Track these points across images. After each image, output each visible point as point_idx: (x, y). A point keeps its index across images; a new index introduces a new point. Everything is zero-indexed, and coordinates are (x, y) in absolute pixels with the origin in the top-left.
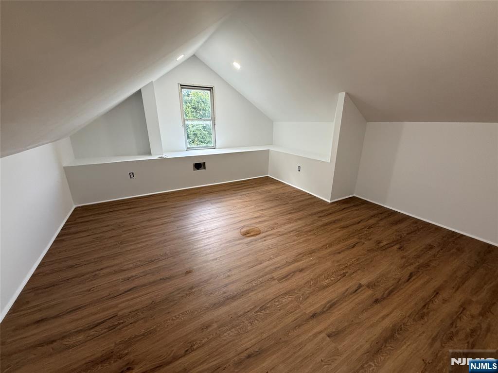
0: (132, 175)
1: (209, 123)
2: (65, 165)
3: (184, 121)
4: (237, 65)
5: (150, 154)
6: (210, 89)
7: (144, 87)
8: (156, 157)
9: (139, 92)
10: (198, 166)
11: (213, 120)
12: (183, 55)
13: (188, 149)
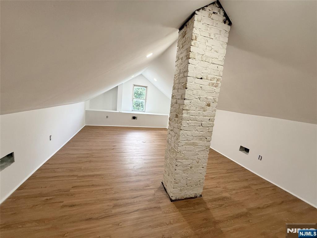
0: (107, 117)
2: (86, 110)
3: (133, 99)
4: (155, 80)
5: (116, 110)
6: (146, 87)
7: (119, 85)
8: (118, 112)
10: (134, 118)
11: (146, 100)
13: (132, 111)
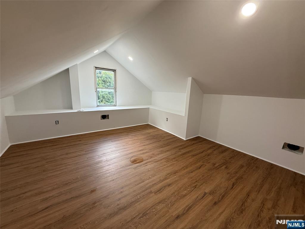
1: (113, 91)
2: (6, 115)
3: (97, 88)
5: (72, 108)
6: (114, 71)
7: (71, 67)
8: (76, 111)
9: (67, 70)
10: (104, 117)
11: (115, 89)
12: (98, 51)
13: (98, 106)
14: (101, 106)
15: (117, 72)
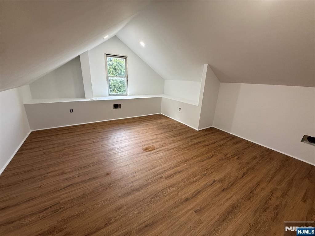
0: (72, 111)
1: (124, 79)
2: (25, 103)
3: (108, 77)
4: (143, 44)
5: (84, 97)
6: (125, 58)
9: (78, 57)
10: (116, 106)
11: (127, 77)
12: (108, 36)
13: (110, 95)
14: (113, 95)
15: (129, 58)
